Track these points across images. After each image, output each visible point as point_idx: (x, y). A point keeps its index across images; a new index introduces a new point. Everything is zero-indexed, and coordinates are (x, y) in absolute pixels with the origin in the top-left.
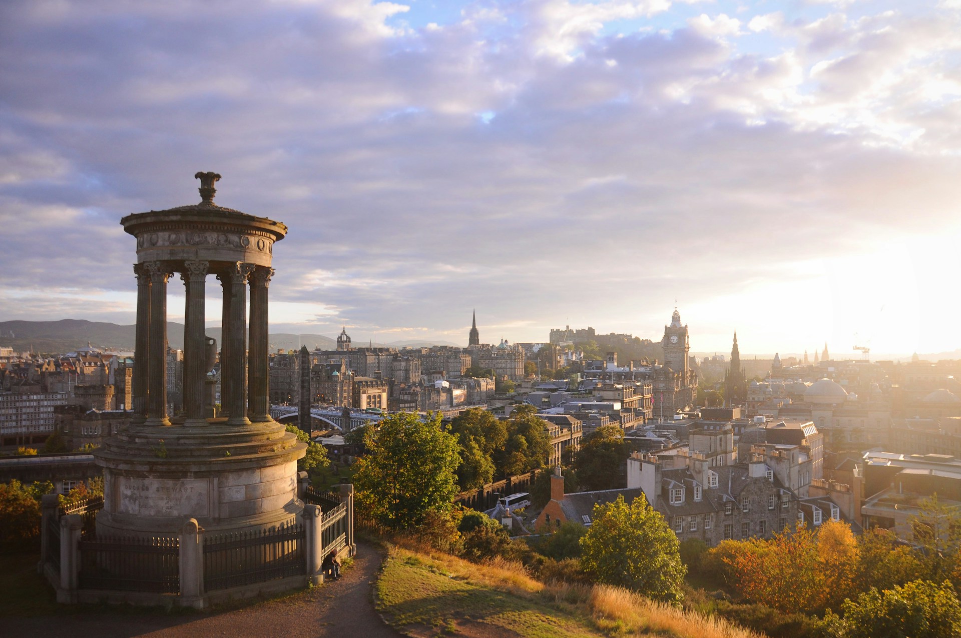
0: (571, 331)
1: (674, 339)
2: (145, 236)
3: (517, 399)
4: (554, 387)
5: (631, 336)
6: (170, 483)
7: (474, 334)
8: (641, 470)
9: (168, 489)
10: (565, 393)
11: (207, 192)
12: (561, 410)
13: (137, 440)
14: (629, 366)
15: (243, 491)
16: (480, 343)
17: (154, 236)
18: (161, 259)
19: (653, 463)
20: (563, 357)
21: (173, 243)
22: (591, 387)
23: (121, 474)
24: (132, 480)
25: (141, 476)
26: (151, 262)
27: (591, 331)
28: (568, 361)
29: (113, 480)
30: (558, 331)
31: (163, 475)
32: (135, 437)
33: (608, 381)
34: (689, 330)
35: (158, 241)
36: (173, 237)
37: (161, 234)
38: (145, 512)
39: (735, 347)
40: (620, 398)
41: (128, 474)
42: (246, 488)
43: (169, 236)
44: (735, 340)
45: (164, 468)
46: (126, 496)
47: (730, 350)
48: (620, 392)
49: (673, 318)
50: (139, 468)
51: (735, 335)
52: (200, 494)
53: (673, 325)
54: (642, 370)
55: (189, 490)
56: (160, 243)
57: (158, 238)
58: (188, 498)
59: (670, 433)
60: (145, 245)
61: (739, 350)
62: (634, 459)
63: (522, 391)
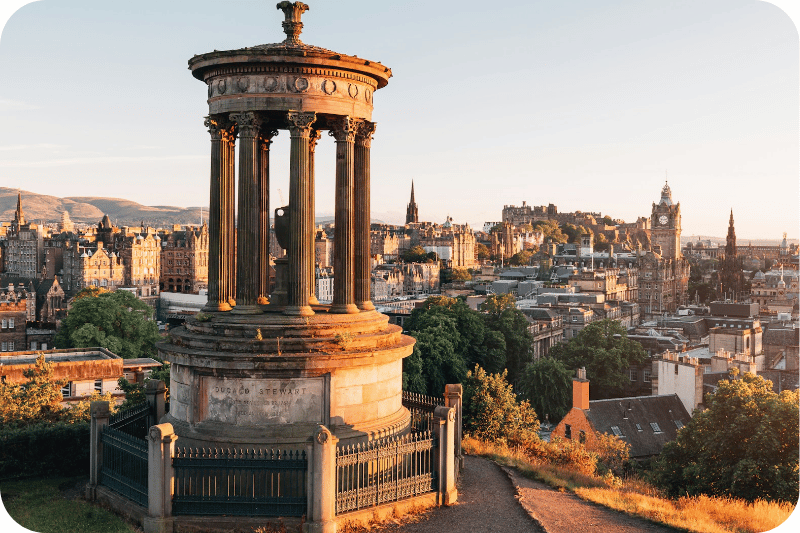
0: (529, 208)
1: (664, 220)
2: (229, 79)
3: (478, 288)
4: (522, 275)
5: (600, 215)
6: (277, 383)
7: (412, 210)
8: (677, 373)
9: (274, 391)
10: (536, 282)
11: (291, 28)
12: (533, 302)
13: (226, 332)
14: (608, 251)
15: (360, 391)
16: (420, 220)
17: (243, 80)
18: (254, 109)
19: (693, 366)
20: (520, 239)
21: (271, 89)
22: (566, 276)
23: (211, 374)
24: (226, 381)
25: (240, 375)
26: (239, 112)
27: (552, 208)
28: (525, 244)
29: (196, 382)
30: (512, 208)
31: (268, 374)
32: (225, 328)
33: (585, 269)
34: (681, 208)
35: (248, 86)
36: (270, 81)
37: (252, 78)
38: (241, 420)
39: (731, 230)
40: (601, 289)
41: (221, 374)
42: (364, 389)
43: (265, 80)
44: (731, 222)
45: (273, 365)
46: (216, 401)
47: (725, 234)
48: (602, 283)
49: (663, 194)
50: (239, 366)
51: (732, 216)
52: (313, 396)
53: (663, 204)
54: (624, 255)
55: (301, 392)
56: (252, 89)
57: (248, 82)
58: (299, 402)
59: (678, 332)
60: (228, 92)
61: (736, 234)
62: (667, 360)
63: (484, 278)
